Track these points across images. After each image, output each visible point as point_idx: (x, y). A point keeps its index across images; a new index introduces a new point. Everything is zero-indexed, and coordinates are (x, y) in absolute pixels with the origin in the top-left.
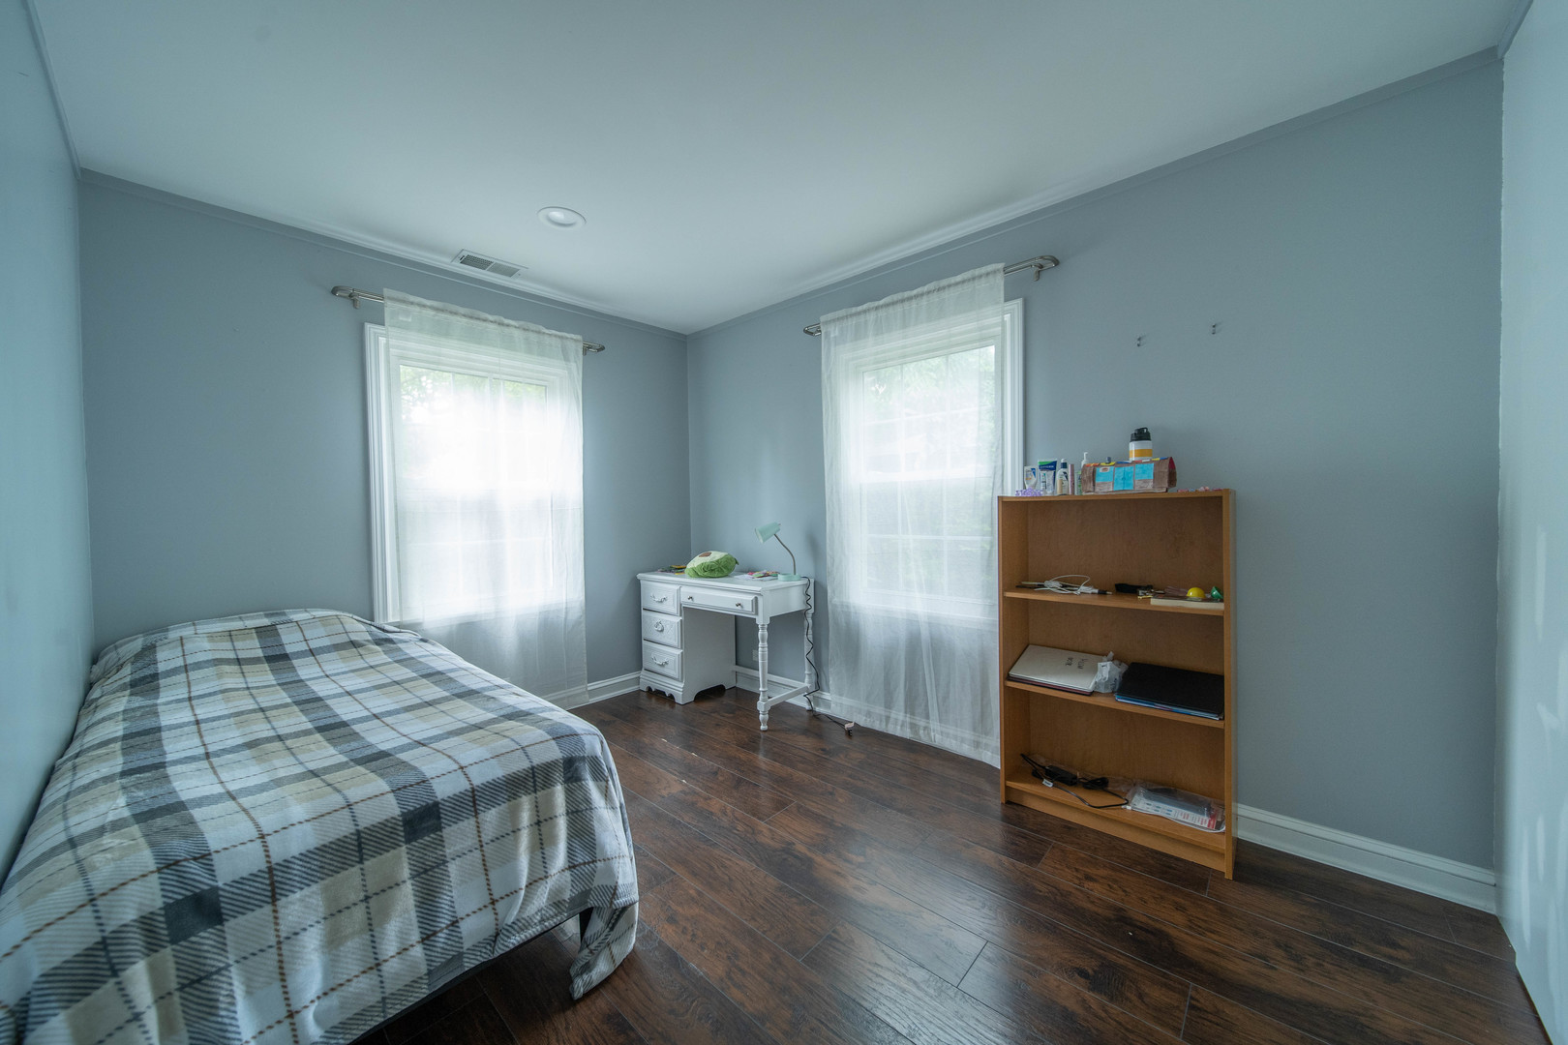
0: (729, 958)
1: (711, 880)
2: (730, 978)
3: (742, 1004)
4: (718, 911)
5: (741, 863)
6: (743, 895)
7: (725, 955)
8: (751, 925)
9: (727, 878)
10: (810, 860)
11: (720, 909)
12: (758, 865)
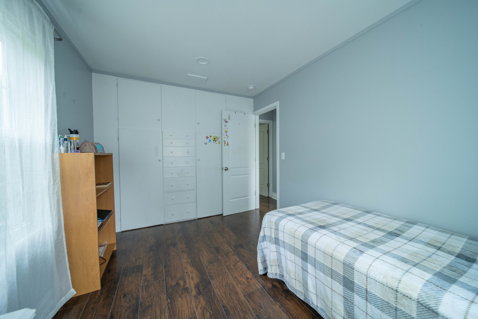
0: (236, 265)
1: (232, 288)
2: (237, 261)
3: (237, 257)
4: (234, 277)
5: (219, 293)
6: (225, 280)
7: (237, 266)
8: (227, 271)
9: (227, 288)
10: (195, 287)
11: (233, 278)
12: (214, 290)
